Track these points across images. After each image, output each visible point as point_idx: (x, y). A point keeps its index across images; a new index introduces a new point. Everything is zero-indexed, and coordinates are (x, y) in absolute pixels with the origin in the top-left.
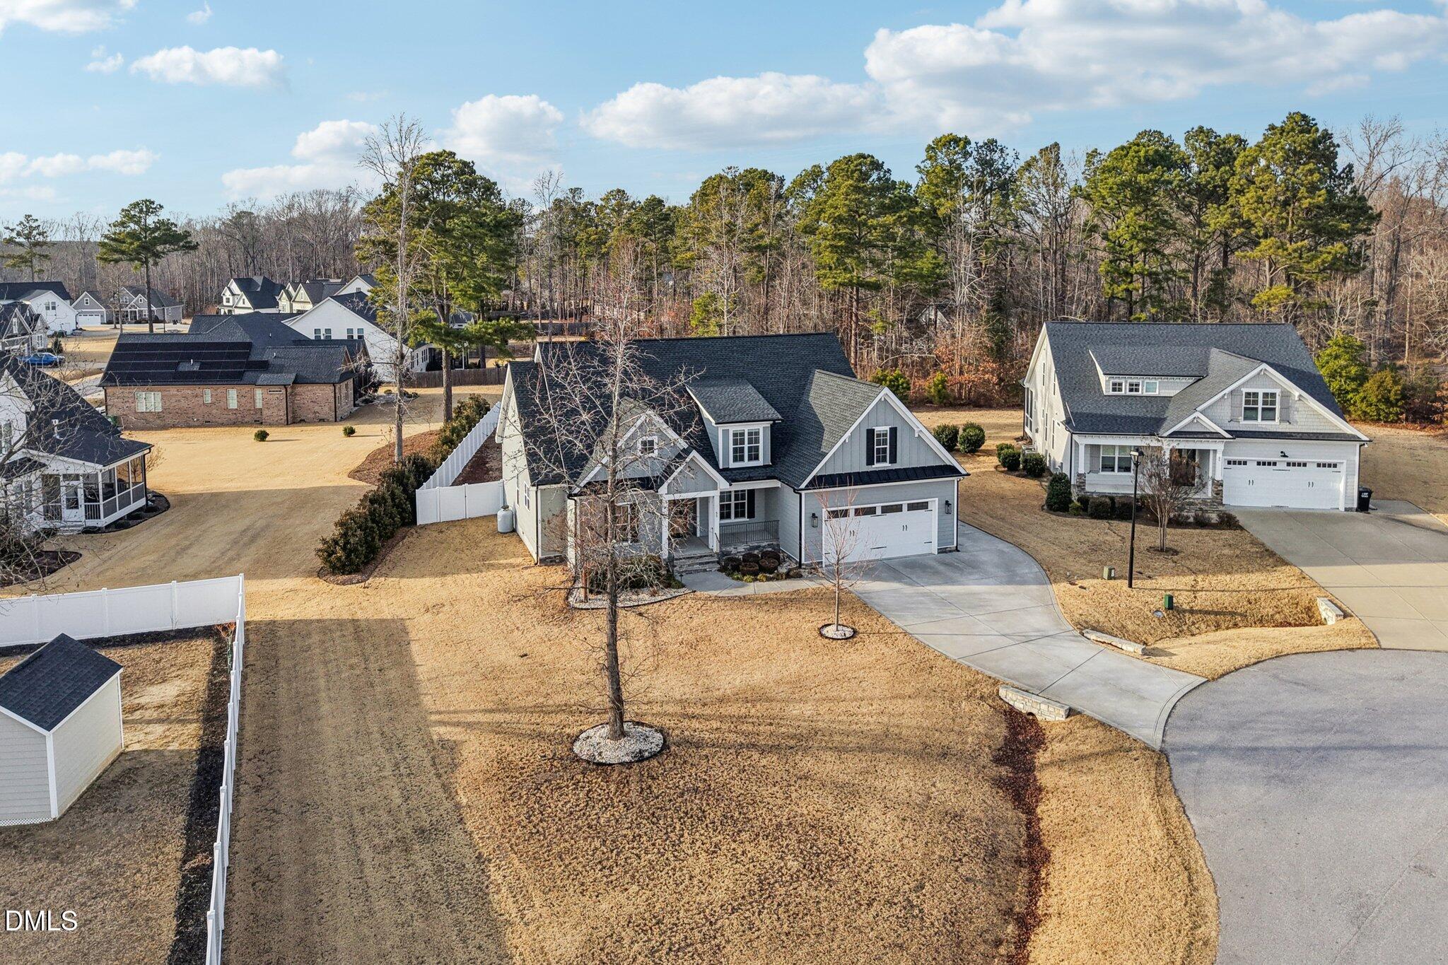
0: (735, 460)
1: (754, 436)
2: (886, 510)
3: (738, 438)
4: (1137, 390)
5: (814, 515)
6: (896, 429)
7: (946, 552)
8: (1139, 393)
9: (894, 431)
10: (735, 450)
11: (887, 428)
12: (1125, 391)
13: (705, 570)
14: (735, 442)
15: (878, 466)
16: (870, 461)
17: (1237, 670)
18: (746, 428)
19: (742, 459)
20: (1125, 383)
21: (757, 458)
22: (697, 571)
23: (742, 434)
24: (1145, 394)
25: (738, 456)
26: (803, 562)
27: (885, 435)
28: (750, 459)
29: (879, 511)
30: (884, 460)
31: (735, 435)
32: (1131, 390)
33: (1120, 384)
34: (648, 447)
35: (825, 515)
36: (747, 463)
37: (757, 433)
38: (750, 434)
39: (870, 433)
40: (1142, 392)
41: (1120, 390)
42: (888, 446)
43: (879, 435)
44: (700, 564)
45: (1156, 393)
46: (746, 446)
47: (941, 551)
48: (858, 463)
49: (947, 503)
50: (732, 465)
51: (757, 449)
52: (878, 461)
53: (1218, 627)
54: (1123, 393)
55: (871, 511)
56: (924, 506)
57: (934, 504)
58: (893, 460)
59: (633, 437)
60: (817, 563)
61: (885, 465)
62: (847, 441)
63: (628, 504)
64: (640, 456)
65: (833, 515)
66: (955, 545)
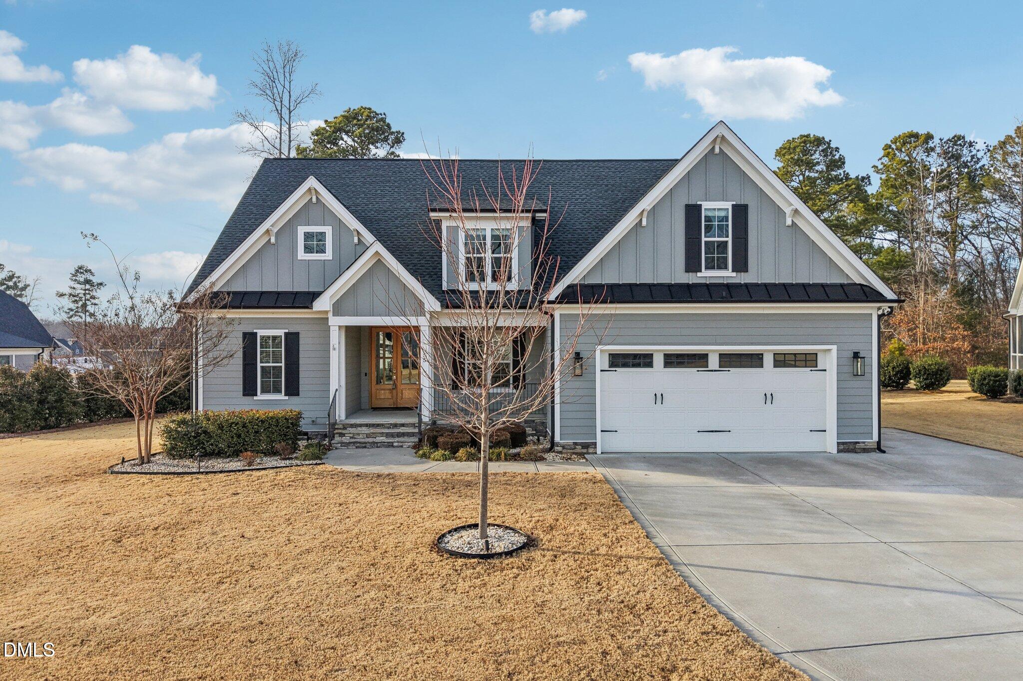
0: (470, 277)
1: (502, 241)
2: (729, 361)
3: (474, 242)
5: (577, 354)
6: (745, 207)
7: (854, 451)
9: (741, 212)
10: (470, 262)
11: (728, 205)
13: (390, 445)
14: (469, 249)
15: (707, 275)
16: (692, 265)
18: (489, 224)
19: (481, 278)
21: (508, 278)
22: (375, 445)
23: (482, 237)
25: (475, 271)
26: (557, 439)
27: (723, 218)
28: (496, 278)
29: (714, 361)
30: (723, 265)
34: (315, 243)
35: (601, 361)
36: (489, 285)
37: (509, 235)
38: (495, 237)
39: (692, 212)
42: (730, 240)
43: (708, 219)
44: (388, 435)
46: (488, 256)
47: (845, 447)
48: (668, 268)
49: (856, 355)
51: (508, 262)
52: (710, 266)
55: (698, 360)
56: (809, 360)
57: (830, 359)
58: (741, 265)
59: (290, 226)
60: (586, 446)
61: (727, 275)
62: (644, 223)
63: (281, 333)
64: (301, 255)
65: (618, 361)
66: (875, 438)
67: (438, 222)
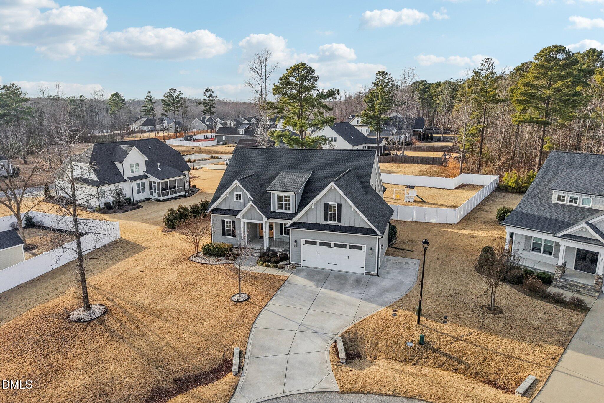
0: (279, 208)
1: (287, 199)
2: (337, 246)
3: (280, 198)
4: (576, 202)
5: (296, 240)
6: (341, 204)
7: (370, 275)
8: (577, 205)
9: (339, 206)
10: (279, 204)
11: (336, 204)
12: (567, 202)
14: (278, 200)
15: (330, 222)
16: (326, 219)
17: (368, 393)
18: (283, 194)
19: (282, 209)
20: (568, 196)
21: (289, 209)
22: (251, 255)
23: (282, 197)
24: (581, 205)
25: (280, 207)
26: (291, 262)
27: (335, 207)
28: (286, 209)
29: (333, 246)
30: (334, 220)
31: (278, 196)
32: (571, 202)
33: (564, 197)
34: (238, 197)
35: (302, 241)
36: (284, 211)
37: (289, 197)
38: (285, 197)
39: (326, 205)
40: (579, 204)
41: (563, 200)
42: (336, 213)
43: (331, 207)
45: (590, 207)
46: (284, 202)
47: (367, 274)
48: (319, 219)
49: (371, 249)
50: (277, 211)
51: (289, 204)
52: (331, 220)
53: (441, 366)
54: (564, 203)
55: (329, 245)
56: (360, 248)
57: (364, 248)
58: (339, 220)
59: (232, 191)
60: (298, 264)
61: (335, 223)
62: (313, 207)
63: (231, 220)
64: (235, 200)
65: (307, 242)
66: (376, 272)
67: (270, 192)
